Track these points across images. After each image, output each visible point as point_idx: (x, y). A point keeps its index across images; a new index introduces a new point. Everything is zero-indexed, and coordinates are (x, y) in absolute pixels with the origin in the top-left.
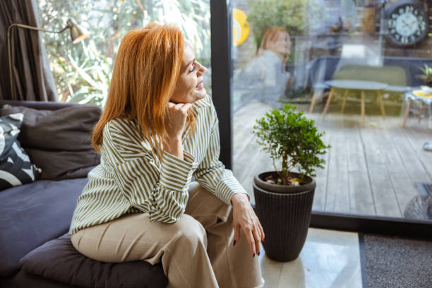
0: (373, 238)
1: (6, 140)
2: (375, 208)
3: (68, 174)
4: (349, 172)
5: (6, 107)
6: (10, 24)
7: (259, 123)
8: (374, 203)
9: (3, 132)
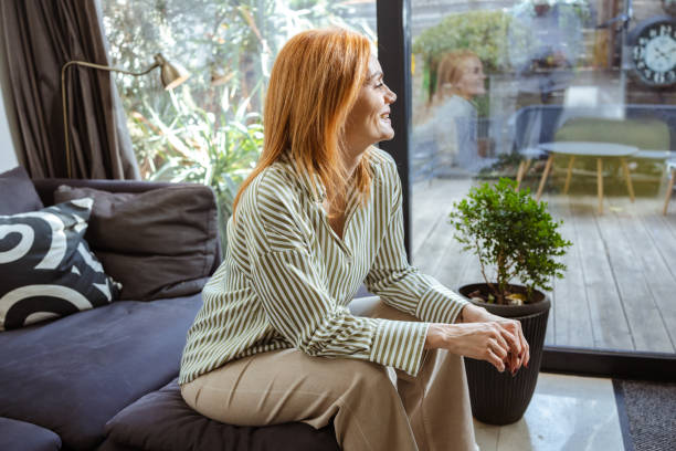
0: (636, 386)
1: (68, 240)
2: (633, 340)
3: (164, 291)
4: (586, 285)
5: (63, 188)
6: (66, 62)
7: (459, 207)
8: (630, 333)
9: (63, 226)
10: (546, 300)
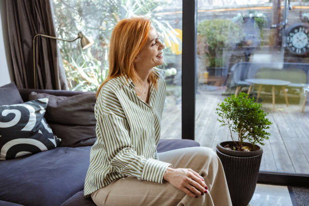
0: (299, 189)
1: (37, 117)
2: (294, 168)
3: (81, 143)
4: (271, 144)
5: (33, 93)
6: (35, 35)
8: (293, 165)
9: (34, 111)
10: (260, 149)
